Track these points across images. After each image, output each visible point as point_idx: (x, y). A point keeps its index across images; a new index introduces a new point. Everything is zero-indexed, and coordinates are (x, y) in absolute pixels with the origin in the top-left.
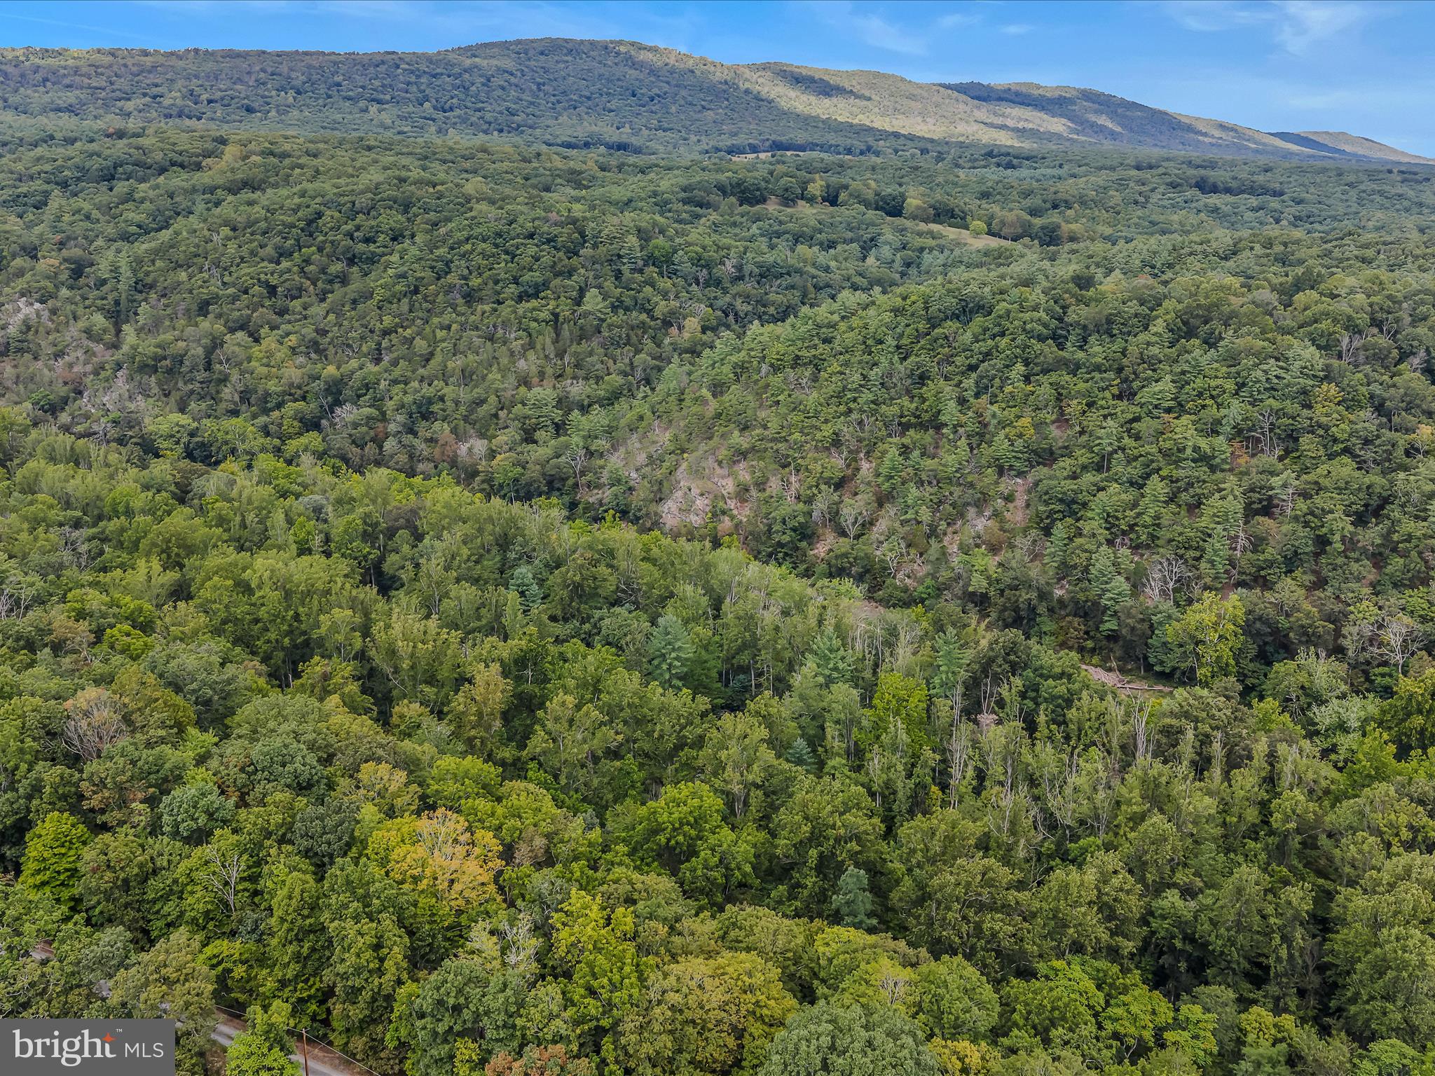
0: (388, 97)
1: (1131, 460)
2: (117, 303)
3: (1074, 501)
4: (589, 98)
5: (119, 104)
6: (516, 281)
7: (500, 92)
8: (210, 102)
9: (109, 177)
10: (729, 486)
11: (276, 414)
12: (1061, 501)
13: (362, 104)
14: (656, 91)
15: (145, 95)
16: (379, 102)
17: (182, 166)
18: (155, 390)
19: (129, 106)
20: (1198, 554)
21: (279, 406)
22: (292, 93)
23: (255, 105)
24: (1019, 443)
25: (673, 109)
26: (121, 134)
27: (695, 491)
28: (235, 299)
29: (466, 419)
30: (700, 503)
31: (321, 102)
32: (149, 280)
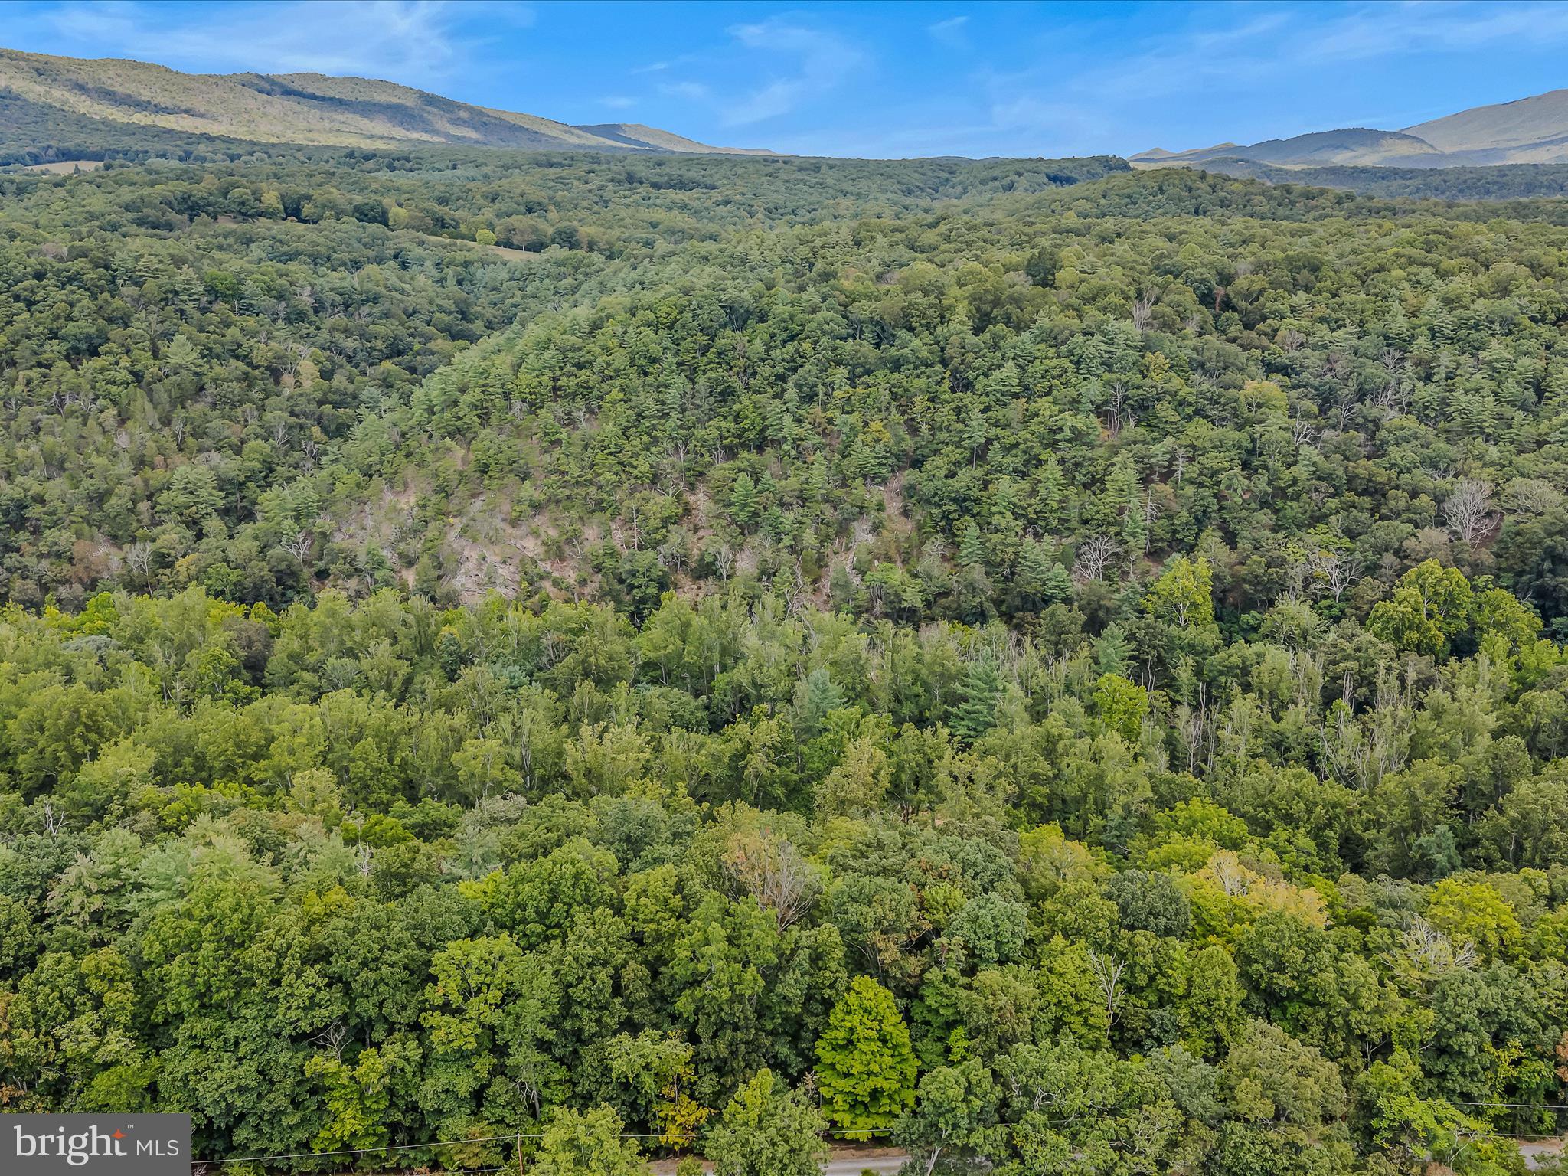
1: (1007, 450)
3: (965, 500)
10: (532, 547)
12: (955, 500)
20: (1118, 529)
24: (880, 448)
27: (492, 559)
30: (504, 572)
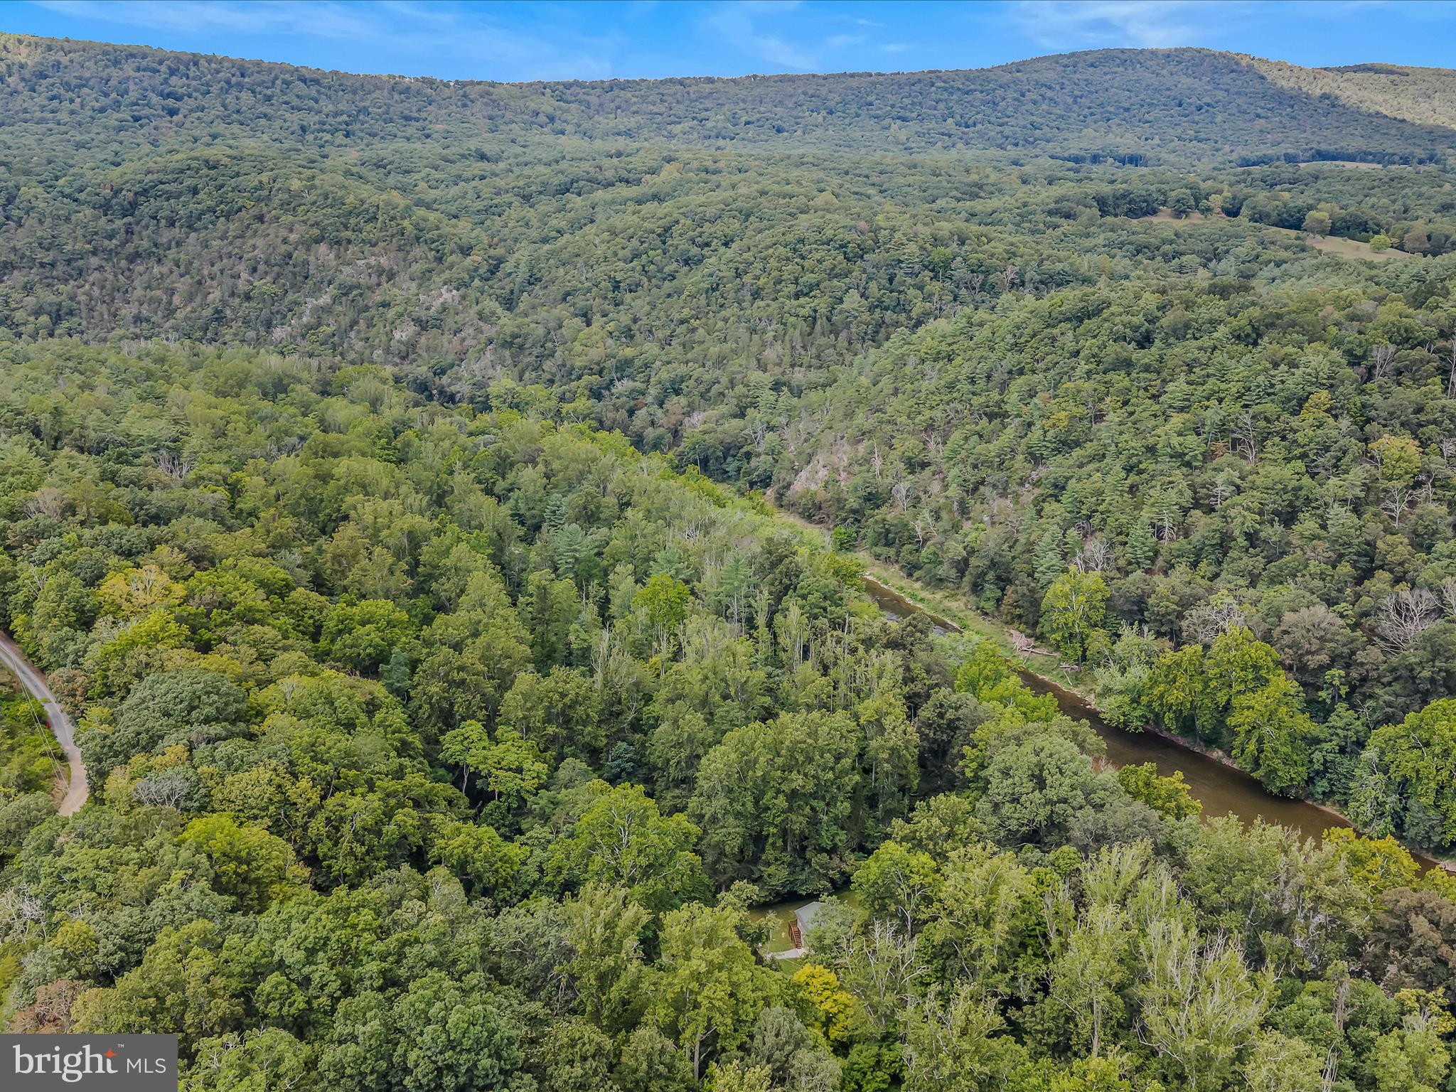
0: (914, 115)
2: (512, 292)
4: (1127, 110)
5: (669, 127)
6: (796, 282)
7: (1030, 106)
8: (747, 123)
9: (564, 190)
11: (575, 384)
13: (886, 122)
14: (1207, 100)
15: (693, 119)
16: (904, 119)
17: (627, 182)
18: (509, 361)
19: (677, 129)
20: (1125, 539)
21: (579, 378)
22: (824, 113)
23: (786, 126)
25: (1219, 118)
26: (619, 155)
28: (589, 291)
29: (702, 395)
31: (847, 121)
32: (539, 275)
